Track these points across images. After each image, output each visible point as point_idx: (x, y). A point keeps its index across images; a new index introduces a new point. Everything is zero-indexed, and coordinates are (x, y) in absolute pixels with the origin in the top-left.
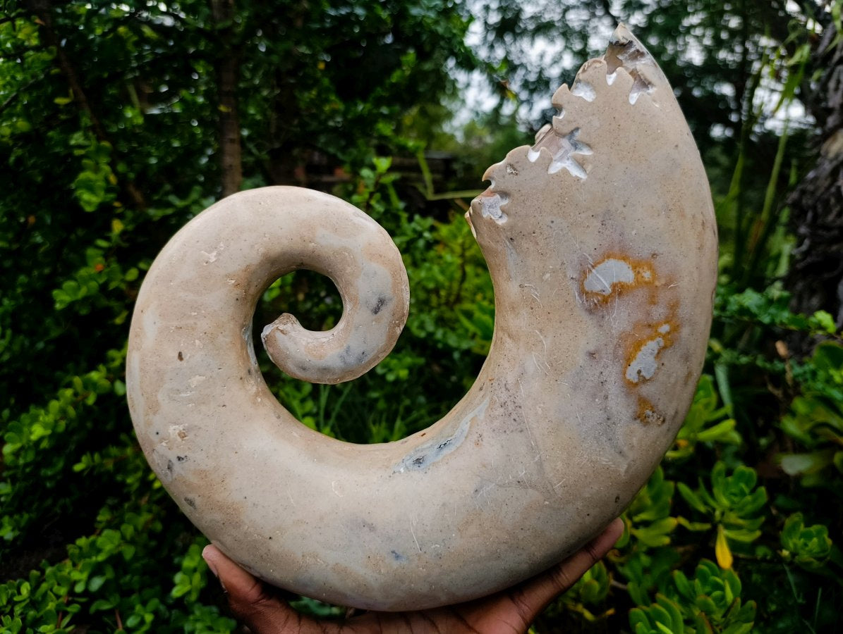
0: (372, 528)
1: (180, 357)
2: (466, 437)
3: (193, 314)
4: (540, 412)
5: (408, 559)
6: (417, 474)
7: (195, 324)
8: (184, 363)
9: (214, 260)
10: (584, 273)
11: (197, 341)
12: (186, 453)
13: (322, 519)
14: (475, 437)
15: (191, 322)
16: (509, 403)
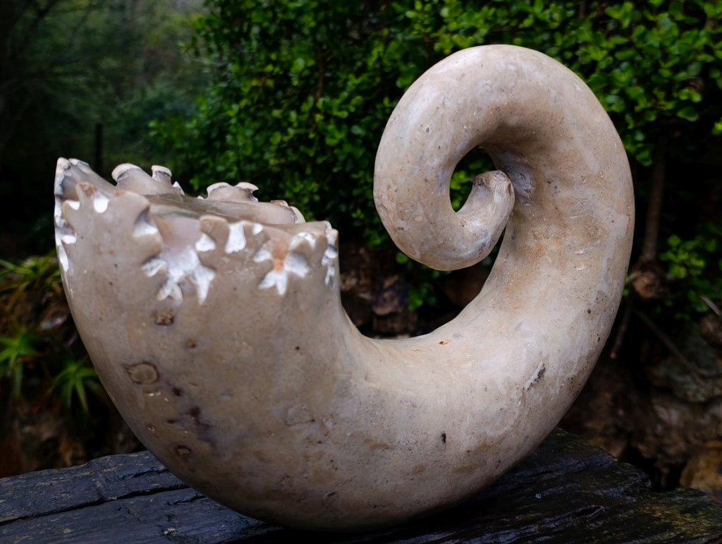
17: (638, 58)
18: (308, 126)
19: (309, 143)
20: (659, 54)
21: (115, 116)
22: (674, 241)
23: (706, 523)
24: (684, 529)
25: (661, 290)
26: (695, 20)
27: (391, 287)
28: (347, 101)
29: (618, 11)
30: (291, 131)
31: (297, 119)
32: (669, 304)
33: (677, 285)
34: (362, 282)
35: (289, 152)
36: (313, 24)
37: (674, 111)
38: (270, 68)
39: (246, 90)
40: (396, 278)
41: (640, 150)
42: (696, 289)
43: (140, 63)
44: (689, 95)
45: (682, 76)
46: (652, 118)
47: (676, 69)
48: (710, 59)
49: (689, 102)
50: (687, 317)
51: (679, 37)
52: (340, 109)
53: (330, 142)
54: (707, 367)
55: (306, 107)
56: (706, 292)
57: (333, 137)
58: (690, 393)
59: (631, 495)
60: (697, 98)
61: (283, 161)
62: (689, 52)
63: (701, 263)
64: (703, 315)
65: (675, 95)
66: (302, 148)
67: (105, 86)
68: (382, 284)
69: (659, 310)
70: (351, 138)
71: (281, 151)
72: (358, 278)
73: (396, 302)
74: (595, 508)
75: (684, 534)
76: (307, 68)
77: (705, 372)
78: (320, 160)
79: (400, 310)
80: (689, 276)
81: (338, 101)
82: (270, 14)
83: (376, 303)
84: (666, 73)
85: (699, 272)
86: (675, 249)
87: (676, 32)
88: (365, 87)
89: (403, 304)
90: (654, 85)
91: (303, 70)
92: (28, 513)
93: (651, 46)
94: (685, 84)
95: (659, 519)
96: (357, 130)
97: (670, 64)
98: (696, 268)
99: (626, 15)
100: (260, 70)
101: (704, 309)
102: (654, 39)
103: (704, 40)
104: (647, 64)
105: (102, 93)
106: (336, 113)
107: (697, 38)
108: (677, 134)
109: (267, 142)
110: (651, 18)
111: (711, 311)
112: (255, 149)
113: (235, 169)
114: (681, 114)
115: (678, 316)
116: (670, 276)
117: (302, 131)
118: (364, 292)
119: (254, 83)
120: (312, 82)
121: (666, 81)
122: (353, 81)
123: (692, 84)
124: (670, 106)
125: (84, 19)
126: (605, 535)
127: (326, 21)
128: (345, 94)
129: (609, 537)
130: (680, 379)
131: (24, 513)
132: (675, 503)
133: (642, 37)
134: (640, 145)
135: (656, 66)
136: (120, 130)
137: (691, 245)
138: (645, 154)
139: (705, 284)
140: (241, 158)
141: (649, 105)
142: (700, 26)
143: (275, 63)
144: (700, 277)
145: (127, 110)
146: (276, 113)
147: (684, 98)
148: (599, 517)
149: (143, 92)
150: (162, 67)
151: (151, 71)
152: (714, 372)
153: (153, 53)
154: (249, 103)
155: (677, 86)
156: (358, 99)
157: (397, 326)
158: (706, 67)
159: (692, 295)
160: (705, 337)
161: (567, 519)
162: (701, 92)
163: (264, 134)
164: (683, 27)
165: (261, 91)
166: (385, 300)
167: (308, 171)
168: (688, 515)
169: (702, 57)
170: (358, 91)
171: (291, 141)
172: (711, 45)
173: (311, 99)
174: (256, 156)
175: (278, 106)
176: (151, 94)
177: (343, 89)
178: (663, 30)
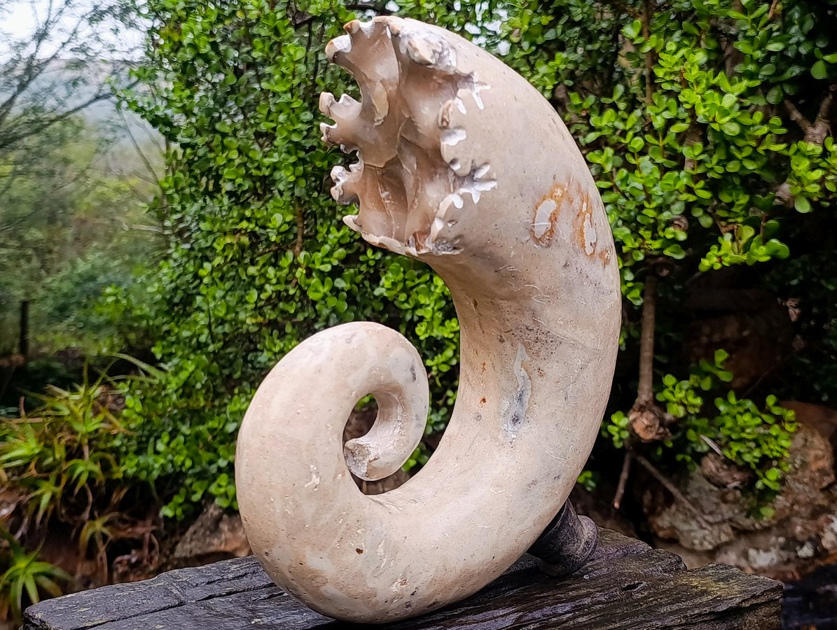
0: (534, 482)
1: (359, 551)
2: (530, 378)
3: (340, 522)
4: (562, 323)
5: (564, 471)
6: (523, 428)
7: (347, 525)
8: (366, 551)
9: (318, 480)
10: (532, 231)
11: (359, 531)
12: (415, 586)
13: (508, 513)
14: (536, 373)
15: (344, 526)
16: (540, 336)
17: (622, 201)
18: (287, 282)
19: (289, 299)
20: (643, 196)
21: (41, 292)
22: (669, 380)
23: (737, 588)
24: (719, 593)
25: (661, 430)
26: (674, 163)
28: (329, 255)
29: (599, 156)
30: (269, 288)
31: (275, 276)
32: (670, 445)
33: (676, 426)
35: (267, 310)
36: (292, 179)
37: (661, 249)
38: (244, 224)
39: (219, 248)
41: (631, 289)
42: (695, 428)
43: (69, 233)
44: (674, 233)
45: (666, 215)
46: (640, 257)
47: (660, 209)
48: (692, 198)
49: (674, 241)
50: (689, 458)
51: (661, 179)
52: (323, 263)
53: (312, 296)
54: (711, 513)
55: (285, 262)
56: (705, 432)
57: (317, 291)
58: (696, 542)
59: (669, 572)
60: (682, 236)
61: (260, 319)
62: (671, 193)
63: (698, 401)
64: (704, 454)
65: (661, 234)
66: (281, 305)
67: (29, 260)
69: (660, 452)
70: (335, 291)
71: (258, 310)
74: (638, 584)
75: (720, 596)
76: (285, 222)
77: (710, 519)
78: (300, 317)
80: (688, 414)
81: (320, 255)
82: (243, 171)
84: (651, 214)
85: (697, 410)
86: (671, 389)
87: (657, 175)
88: (347, 239)
90: (639, 225)
91: (281, 225)
92: (114, 617)
93: (634, 188)
94: (669, 223)
95: (697, 587)
96: (340, 283)
97: (654, 205)
98: (694, 406)
99: (607, 160)
100: (234, 227)
101: (706, 448)
102: (636, 182)
103: (685, 181)
104: (631, 206)
105: (25, 266)
106: (318, 266)
107: (678, 178)
108: (665, 272)
109: (242, 301)
110: (633, 161)
111: (711, 450)
112: (229, 310)
113: (206, 331)
114: (667, 252)
115: (679, 457)
116: (668, 417)
117: (281, 288)
119: (228, 240)
120: (291, 237)
121: (652, 221)
122: (335, 234)
123: (676, 222)
124: (657, 245)
126: (651, 601)
127: (305, 175)
128: (327, 248)
129: (654, 602)
130: (685, 527)
131: (110, 617)
132: (709, 575)
133: (624, 180)
134: (630, 285)
135: (641, 207)
136: (47, 307)
137: (686, 384)
138: (636, 293)
139: (703, 422)
140: (212, 320)
141: (637, 245)
142: (680, 168)
143: (249, 220)
144: (698, 416)
145: (54, 285)
146: (252, 270)
147: (669, 236)
148: (644, 589)
149: (73, 264)
150: (94, 237)
151: (82, 241)
152: (719, 518)
153: (83, 222)
154: (222, 262)
155: (663, 225)
156: (341, 252)
158: (689, 206)
159: (691, 434)
160: (709, 479)
161: (615, 593)
162: (686, 231)
163: (238, 293)
164: (664, 170)
165: (236, 248)
167: (289, 329)
168: (721, 583)
169: (685, 196)
170: (340, 243)
171: (269, 298)
172: (692, 185)
173: (290, 254)
174: (231, 316)
175: (253, 263)
176: (82, 267)
177: (325, 242)
178: (645, 173)
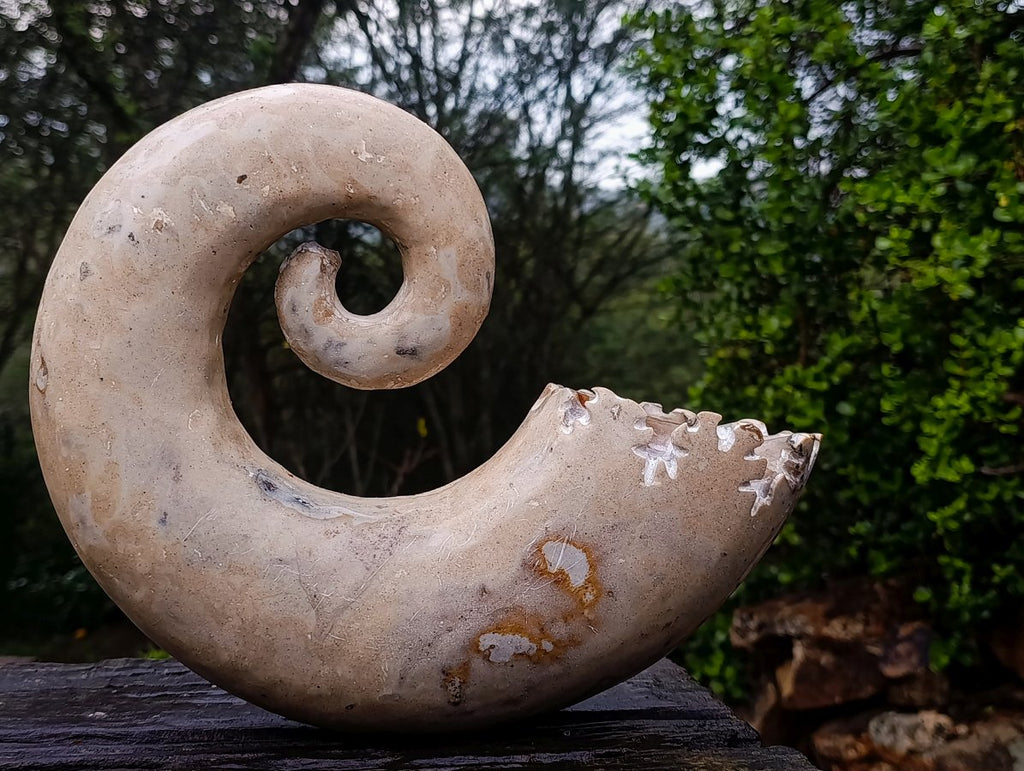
0: (177, 478)
1: (242, 179)
2: (325, 519)
3: (294, 168)
5: (167, 533)
6: (257, 491)
7: (285, 176)
8: (237, 186)
9: (363, 159)
10: (558, 537)
11: (268, 187)
14: (332, 528)
15: (285, 170)
16: (387, 541)
27: (909, 638)
28: (830, 369)
34: (873, 629)
36: (784, 271)
38: (744, 334)
40: (916, 625)
52: (817, 380)
68: (896, 632)
72: (867, 623)
73: (914, 659)
76: (782, 328)
79: (920, 671)
83: (885, 659)
88: (854, 351)
89: (924, 661)
91: (778, 333)
96: (845, 408)
100: (734, 337)
106: (811, 384)
118: (873, 644)
120: (791, 348)
122: (838, 344)
125: (643, 320)
128: (826, 361)
143: (750, 328)
146: (751, 391)
156: (846, 367)
157: (917, 695)
166: (898, 656)
170: (845, 356)
173: (789, 370)
177: (824, 353)
